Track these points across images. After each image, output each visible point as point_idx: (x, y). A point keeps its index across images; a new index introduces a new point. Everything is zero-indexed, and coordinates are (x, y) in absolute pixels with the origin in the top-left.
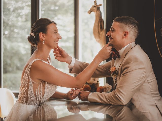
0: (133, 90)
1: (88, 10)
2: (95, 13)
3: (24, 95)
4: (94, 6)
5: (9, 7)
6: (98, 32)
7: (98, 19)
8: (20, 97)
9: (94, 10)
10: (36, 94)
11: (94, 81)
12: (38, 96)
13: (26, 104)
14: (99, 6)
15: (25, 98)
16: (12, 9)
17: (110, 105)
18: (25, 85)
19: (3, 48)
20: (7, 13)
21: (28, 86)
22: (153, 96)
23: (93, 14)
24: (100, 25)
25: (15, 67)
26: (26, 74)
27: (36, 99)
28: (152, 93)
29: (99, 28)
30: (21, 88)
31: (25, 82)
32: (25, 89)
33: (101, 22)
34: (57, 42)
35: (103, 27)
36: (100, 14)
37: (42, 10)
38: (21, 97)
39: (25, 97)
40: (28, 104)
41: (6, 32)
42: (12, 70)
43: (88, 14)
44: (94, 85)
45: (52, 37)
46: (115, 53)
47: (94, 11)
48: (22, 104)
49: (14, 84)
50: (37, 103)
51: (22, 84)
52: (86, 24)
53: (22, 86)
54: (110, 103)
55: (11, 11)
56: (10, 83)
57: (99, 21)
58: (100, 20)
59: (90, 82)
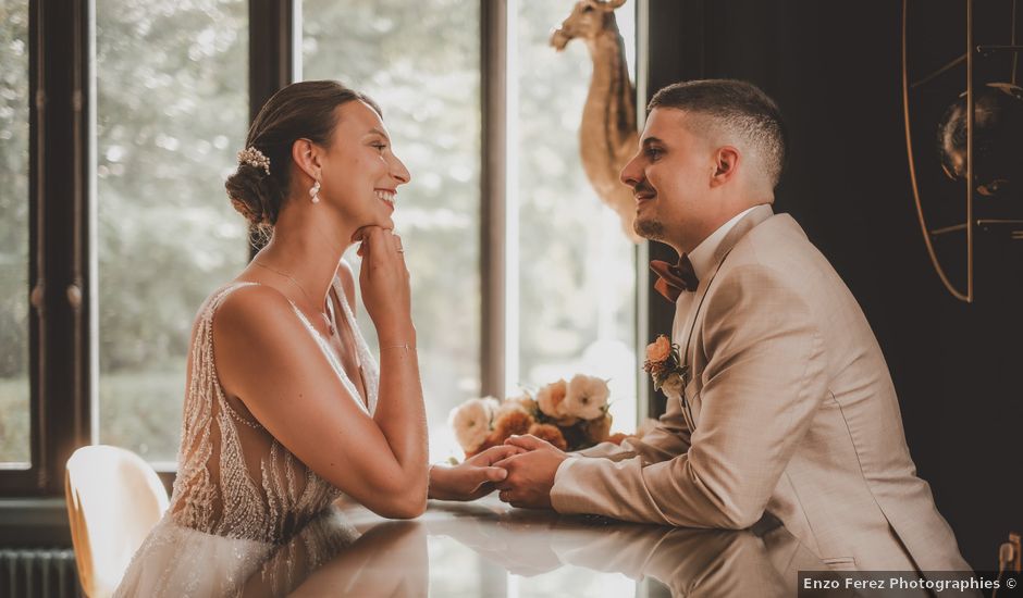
0: (776, 450)
1: (553, 31)
2: (592, 43)
3: (203, 484)
4: (584, 6)
5: (131, 18)
6: (603, 145)
7: (606, 78)
8: (184, 497)
9: (583, 30)
10: (265, 485)
11: (582, 405)
12: (274, 493)
13: (212, 532)
14: (608, 10)
15: (205, 504)
16: (144, 28)
17: (667, 527)
18: (201, 432)
19: (99, 236)
20: (116, 49)
21: (215, 440)
22: (868, 475)
23: (581, 48)
24: (614, 109)
25: (164, 340)
26: (200, 373)
27: (267, 509)
28: (865, 465)
29: (613, 127)
30: (186, 452)
31: (200, 417)
32: (205, 453)
33: (621, 93)
34: (387, 196)
35: (630, 120)
36: (616, 49)
37: (305, 35)
38: (187, 494)
39: (205, 494)
40: (224, 534)
41: (115, 153)
42: (148, 357)
43: (554, 50)
44: (583, 427)
45: (357, 161)
46: (670, 269)
47: (584, 35)
48: (191, 530)
49: (155, 431)
50: (273, 528)
51: (187, 429)
52: (544, 106)
53: (191, 440)
54: (666, 518)
55: (138, 37)
56: (136, 424)
57: (611, 90)
58: (617, 85)
59: (562, 412)
